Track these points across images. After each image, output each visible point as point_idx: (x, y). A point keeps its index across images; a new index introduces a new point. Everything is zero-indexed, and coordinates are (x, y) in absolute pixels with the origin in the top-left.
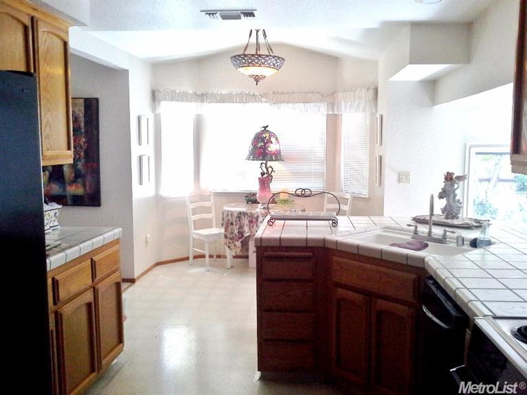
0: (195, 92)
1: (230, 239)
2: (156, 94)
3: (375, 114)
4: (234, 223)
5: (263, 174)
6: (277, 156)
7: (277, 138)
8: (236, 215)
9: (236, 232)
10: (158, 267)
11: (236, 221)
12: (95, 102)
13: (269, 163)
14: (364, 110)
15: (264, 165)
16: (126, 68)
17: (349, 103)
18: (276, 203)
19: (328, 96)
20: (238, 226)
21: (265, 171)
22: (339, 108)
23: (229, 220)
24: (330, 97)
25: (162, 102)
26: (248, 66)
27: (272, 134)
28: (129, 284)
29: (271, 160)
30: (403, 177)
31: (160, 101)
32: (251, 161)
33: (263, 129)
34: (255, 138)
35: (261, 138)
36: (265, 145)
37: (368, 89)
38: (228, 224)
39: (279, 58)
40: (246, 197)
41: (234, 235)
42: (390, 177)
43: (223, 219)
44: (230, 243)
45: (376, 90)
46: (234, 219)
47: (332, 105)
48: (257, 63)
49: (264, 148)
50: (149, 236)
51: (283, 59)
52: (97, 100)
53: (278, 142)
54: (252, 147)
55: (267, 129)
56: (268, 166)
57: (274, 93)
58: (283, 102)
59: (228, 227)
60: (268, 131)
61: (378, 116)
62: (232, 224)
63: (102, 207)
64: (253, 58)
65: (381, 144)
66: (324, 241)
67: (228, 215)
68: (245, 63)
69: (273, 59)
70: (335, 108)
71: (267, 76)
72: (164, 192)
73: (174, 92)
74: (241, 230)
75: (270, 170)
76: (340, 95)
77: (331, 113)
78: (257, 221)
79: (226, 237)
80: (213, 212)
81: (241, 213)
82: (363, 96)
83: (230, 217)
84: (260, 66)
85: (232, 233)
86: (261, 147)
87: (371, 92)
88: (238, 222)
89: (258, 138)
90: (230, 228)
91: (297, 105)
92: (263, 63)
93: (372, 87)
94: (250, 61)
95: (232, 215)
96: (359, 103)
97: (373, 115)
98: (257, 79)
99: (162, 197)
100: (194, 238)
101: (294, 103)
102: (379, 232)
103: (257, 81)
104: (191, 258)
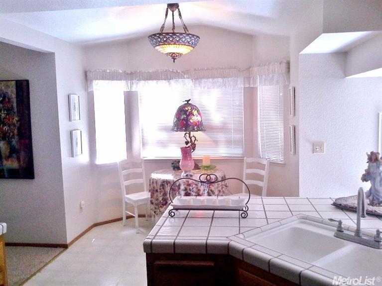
0: (125, 71)
1: (156, 204)
2: (88, 74)
3: (288, 86)
4: (159, 190)
5: (187, 143)
6: (199, 127)
7: (198, 111)
8: (160, 184)
9: (161, 199)
10: (94, 228)
11: (160, 189)
12: (25, 84)
13: (192, 133)
14: (278, 83)
15: (188, 135)
16: (52, 51)
17: (264, 76)
18: (199, 169)
19: (244, 70)
20: (162, 194)
21: (189, 140)
22: (255, 82)
23: (154, 187)
24: (247, 72)
25: (94, 81)
26: (165, 44)
27: (193, 107)
28: (62, 249)
29: (193, 130)
30: (316, 147)
31: (91, 81)
32: (175, 132)
33: (186, 102)
34: (178, 111)
35: (183, 111)
36: (187, 117)
37: (281, 63)
38: (153, 191)
39: (193, 36)
40: (173, 164)
41: (159, 201)
42: (304, 147)
43: (150, 185)
44: (155, 208)
45: (288, 64)
46: (159, 186)
47: (248, 79)
48: (172, 41)
49: (187, 120)
50: (83, 202)
51: (197, 37)
52: (27, 81)
53: (199, 114)
54: (176, 119)
55: (189, 102)
56: (191, 135)
57: (195, 70)
58: (203, 78)
59: (153, 193)
60: (190, 104)
61: (291, 88)
62: (157, 191)
63: (36, 179)
64: (168, 36)
65: (295, 115)
66: (228, 247)
67: (153, 182)
68: (160, 42)
69: (187, 37)
70: (251, 81)
71: (184, 54)
72: (99, 161)
73: (105, 71)
74: (165, 197)
75: (193, 139)
76: (255, 69)
77: (247, 86)
78: (179, 188)
79: (152, 203)
80: (144, 177)
81: (164, 182)
82: (276, 69)
83: (155, 185)
84: (174, 44)
85: (157, 200)
86: (184, 119)
87: (284, 66)
88: (162, 189)
89: (181, 111)
90: (155, 195)
91: (216, 80)
92: (178, 41)
93: (285, 61)
94: (165, 39)
95: (156, 183)
96: (273, 76)
97: (286, 87)
98: (174, 56)
99: (97, 165)
100: (126, 202)
101: (214, 78)
102: (296, 224)
103: (174, 58)
104: (124, 218)
